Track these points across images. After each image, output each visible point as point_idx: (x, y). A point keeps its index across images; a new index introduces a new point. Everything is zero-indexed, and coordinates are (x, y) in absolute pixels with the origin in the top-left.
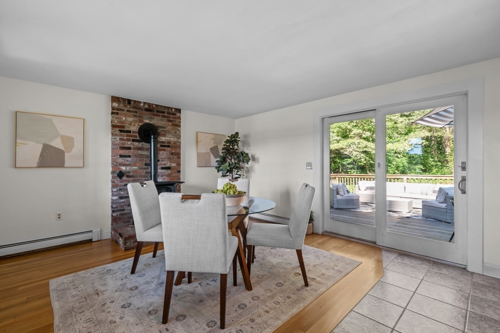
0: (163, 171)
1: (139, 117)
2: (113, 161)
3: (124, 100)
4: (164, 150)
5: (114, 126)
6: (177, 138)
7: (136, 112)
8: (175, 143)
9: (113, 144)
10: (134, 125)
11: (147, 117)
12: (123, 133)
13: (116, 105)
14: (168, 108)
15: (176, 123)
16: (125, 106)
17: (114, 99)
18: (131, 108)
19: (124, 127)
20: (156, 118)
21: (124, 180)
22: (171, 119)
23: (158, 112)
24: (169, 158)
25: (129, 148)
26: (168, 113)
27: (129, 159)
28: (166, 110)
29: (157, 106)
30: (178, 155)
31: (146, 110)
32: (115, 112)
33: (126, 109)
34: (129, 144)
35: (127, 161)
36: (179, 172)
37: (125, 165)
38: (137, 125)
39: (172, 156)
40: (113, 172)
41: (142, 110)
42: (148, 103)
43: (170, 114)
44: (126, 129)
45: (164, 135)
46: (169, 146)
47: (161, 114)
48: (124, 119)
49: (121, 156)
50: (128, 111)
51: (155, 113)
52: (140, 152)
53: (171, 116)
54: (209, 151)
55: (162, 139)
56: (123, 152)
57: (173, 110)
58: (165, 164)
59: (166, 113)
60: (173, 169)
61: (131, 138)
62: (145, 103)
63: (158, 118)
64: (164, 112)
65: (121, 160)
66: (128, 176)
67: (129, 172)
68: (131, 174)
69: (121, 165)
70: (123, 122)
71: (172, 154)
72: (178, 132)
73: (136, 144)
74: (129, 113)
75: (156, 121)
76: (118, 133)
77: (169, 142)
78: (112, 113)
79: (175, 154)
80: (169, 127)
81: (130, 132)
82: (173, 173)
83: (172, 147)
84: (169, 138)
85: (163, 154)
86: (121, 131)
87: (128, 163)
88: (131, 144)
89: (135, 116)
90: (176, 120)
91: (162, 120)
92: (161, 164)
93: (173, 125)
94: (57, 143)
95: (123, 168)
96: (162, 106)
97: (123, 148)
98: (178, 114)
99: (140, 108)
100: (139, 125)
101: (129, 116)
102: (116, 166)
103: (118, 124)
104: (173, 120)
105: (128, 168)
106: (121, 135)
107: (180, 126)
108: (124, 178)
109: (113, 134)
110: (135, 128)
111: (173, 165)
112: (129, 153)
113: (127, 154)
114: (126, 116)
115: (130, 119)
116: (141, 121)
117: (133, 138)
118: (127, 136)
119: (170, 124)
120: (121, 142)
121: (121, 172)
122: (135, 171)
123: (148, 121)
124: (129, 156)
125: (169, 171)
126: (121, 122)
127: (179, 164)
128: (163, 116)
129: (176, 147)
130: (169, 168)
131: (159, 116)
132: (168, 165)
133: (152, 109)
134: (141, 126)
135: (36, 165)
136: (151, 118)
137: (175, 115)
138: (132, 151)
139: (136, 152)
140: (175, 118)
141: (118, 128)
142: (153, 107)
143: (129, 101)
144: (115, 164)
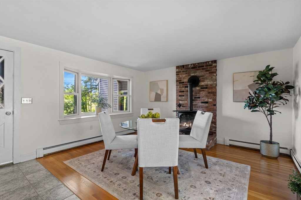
0: (203, 104)
1: (188, 73)
2: (177, 98)
3: (181, 66)
4: (203, 91)
5: (177, 81)
6: (213, 81)
7: (187, 71)
8: (211, 85)
9: (176, 90)
10: (186, 78)
11: (192, 72)
12: (180, 84)
13: (178, 70)
14: (206, 62)
15: (213, 71)
16: (182, 69)
17: (177, 67)
18: (184, 70)
19: (181, 80)
20: (198, 71)
21: (181, 108)
22: (208, 69)
23: (199, 67)
24: (207, 96)
25: (183, 91)
26: (206, 66)
27: (183, 97)
28: (205, 65)
29: (198, 63)
30: (214, 94)
31: (192, 68)
32: (178, 73)
33: (182, 71)
35: (182, 98)
36: (215, 105)
37: (182, 100)
38: (187, 78)
39: (209, 94)
40: (176, 104)
41: (190, 69)
42: (193, 64)
43: (208, 66)
44: (182, 81)
45: (203, 81)
46: (207, 88)
47: (201, 68)
48: (181, 76)
49: (180, 96)
50: (183, 72)
51: (198, 68)
53: (208, 67)
54: (248, 88)
55: (202, 84)
56: (180, 94)
57: (210, 62)
58: (204, 100)
59: (205, 66)
60: (210, 103)
61: (184, 86)
62: (191, 64)
63: (199, 71)
64: (203, 66)
65: (179, 98)
66: (183, 106)
67: (183, 104)
68: (184, 105)
69: (180, 100)
71: (209, 93)
72: (214, 77)
73: (187, 89)
74: (183, 73)
75: (198, 73)
76: (179, 84)
77: (207, 85)
78: (176, 75)
79: (211, 93)
80: (207, 74)
81: (184, 82)
82: (210, 106)
83: (209, 88)
84: (207, 83)
85: (202, 93)
86: (180, 83)
87: (183, 99)
88: (184, 89)
89: (186, 73)
90: (212, 69)
91: (202, 72)
92: (202, 100)
93: (210, 73)
94: (159, 92)
95: (181, 102)
96: (202, 63)
97: (181, 92)
98: (214, 65)
99: (189, 68)
100: (188, 78)
101: (183, 74)
102: (177, 101)
103: (178, 80)
104: (210, 69)
105: (183, 102)
106: (180, 85)
107: (215, 72)
108: (181, 107)
109: (177, 85)
110: (186, 80)
111: (210, 100)
112: (183, 94)
113: (182, 95)
114: (182, 74)
115: (184, 76)
116: (189, 75)
117: (185, 86)
118: (183, 85)
119: (208, 72)
120: (180, 89)
121: (180, 104)
122: (186, 104)
123: (193, 75)
124: (183, 96)
125: (207, 105)
126: (180, 78)
127: (215, 100)
128: (202, 69)
129: (212, 88)
130: (207, 102)
131: (200, 69)
132: (206, 100)
133: (196, 66)
134: (189, 78)
135: (154, 100)
136: (195, 72)
137: (212, 65)
138: (185, 93)
139: (187, 93)
140: (211, 68)
141: (179, 82)
142: (196, 65)
143: (183, 66)
144: (178, 100)
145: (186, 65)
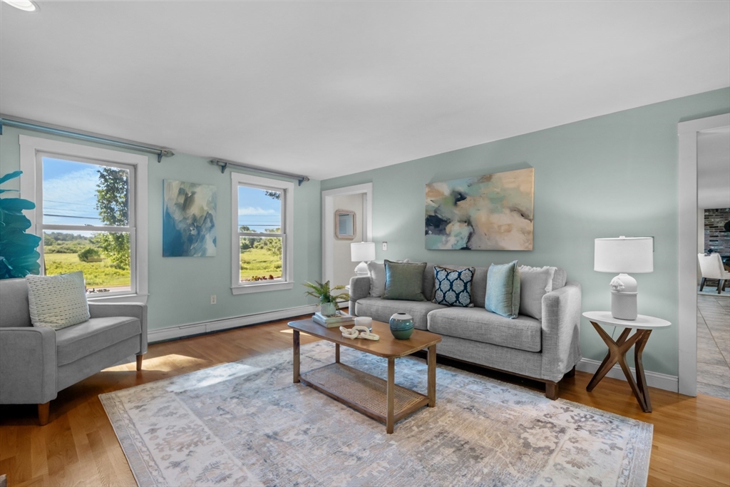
1: (725, 218)
2: (705, 244)
3: (713, 210)
5: (705, 225)
7: (722, 215)
9: (705, 235)
12: (712, 228)
13: (707, 214)
17: (706, 211)
18: (718, 213)
19: (712, 225)
25: (717, 236)
27: (717, 242)
32: (706, 217)
34: (717, 234)
35: (715, 243)
38: (723, 222)
44: (714, 226)
48: (713, 220)
49: (711, 241)
50: (716, 215)
52: (725, 238)
56: (712, 239)
65: (711, 243)
69: (711, 245)
70: (713, 222)
73: (723, 233)
81: (717, 227)
89: (722, 217)
95: (713, 247)
97: (713, 236)
99: (727, 212)
100: (725, 222)
101: (717, 218)
103: (708, 224)
105: (716, 247)
106: (710, 229)
109: (706, 230)
110: (722, 224)
112: (717, 239)
113: (715, 240)
114: (714, 218)
115: (718, 220)
116: (726, 220)
117: (720, 230)
118: (715, 229)
120: (711, 233)
122: (721, 249)
126: (710, 222)
134: (727, 223)
138: (719, 237)
139: (722, 238)
141: (709, 226)
143: (717, 210)
144: (706, 245)
145: (721, 209)
